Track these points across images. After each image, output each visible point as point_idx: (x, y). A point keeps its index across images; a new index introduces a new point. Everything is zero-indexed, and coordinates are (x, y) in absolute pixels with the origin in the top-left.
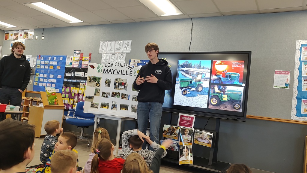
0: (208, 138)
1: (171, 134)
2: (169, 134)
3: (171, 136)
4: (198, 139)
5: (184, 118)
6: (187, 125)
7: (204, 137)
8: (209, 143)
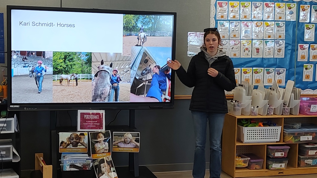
0: (134, 141)
1: (75, 145)
2: (71, 146)
3: (75, 149)
4: (119, 144)
5: (86, 117)
6: (95, 126)
7: (128, 139)
8: (136, 147)
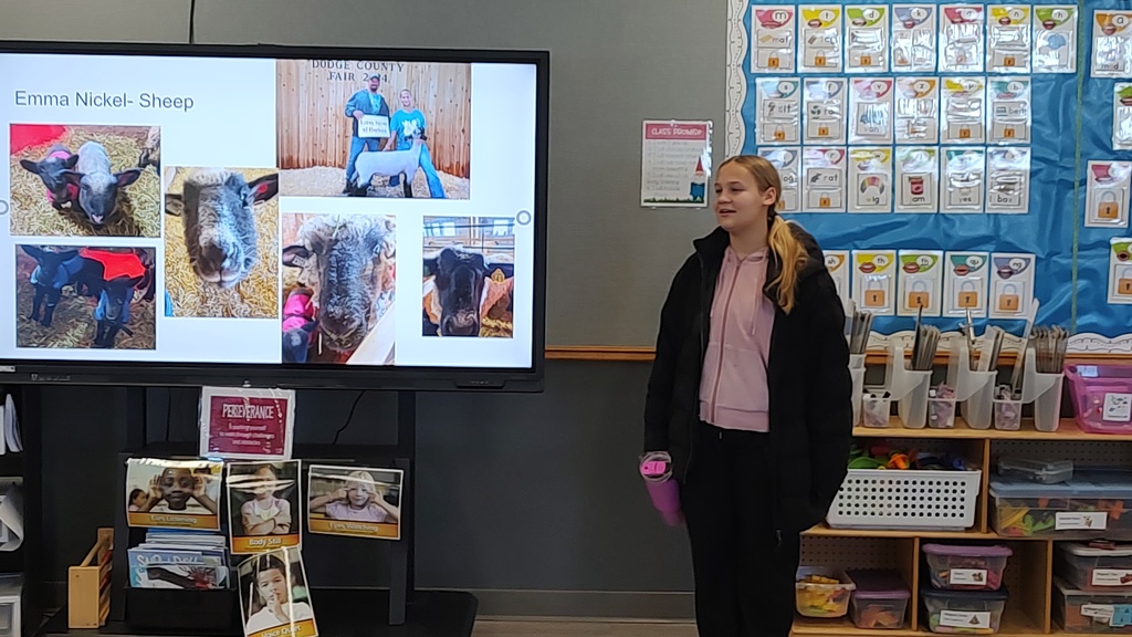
0: (379, 499)
1: (179, 503)
2: (164, 507)
3: (178, 519)
4: (329, 509)
5: (231, 411)
6: (258, 443)
7: (360, 493)
8: (388, 520)
